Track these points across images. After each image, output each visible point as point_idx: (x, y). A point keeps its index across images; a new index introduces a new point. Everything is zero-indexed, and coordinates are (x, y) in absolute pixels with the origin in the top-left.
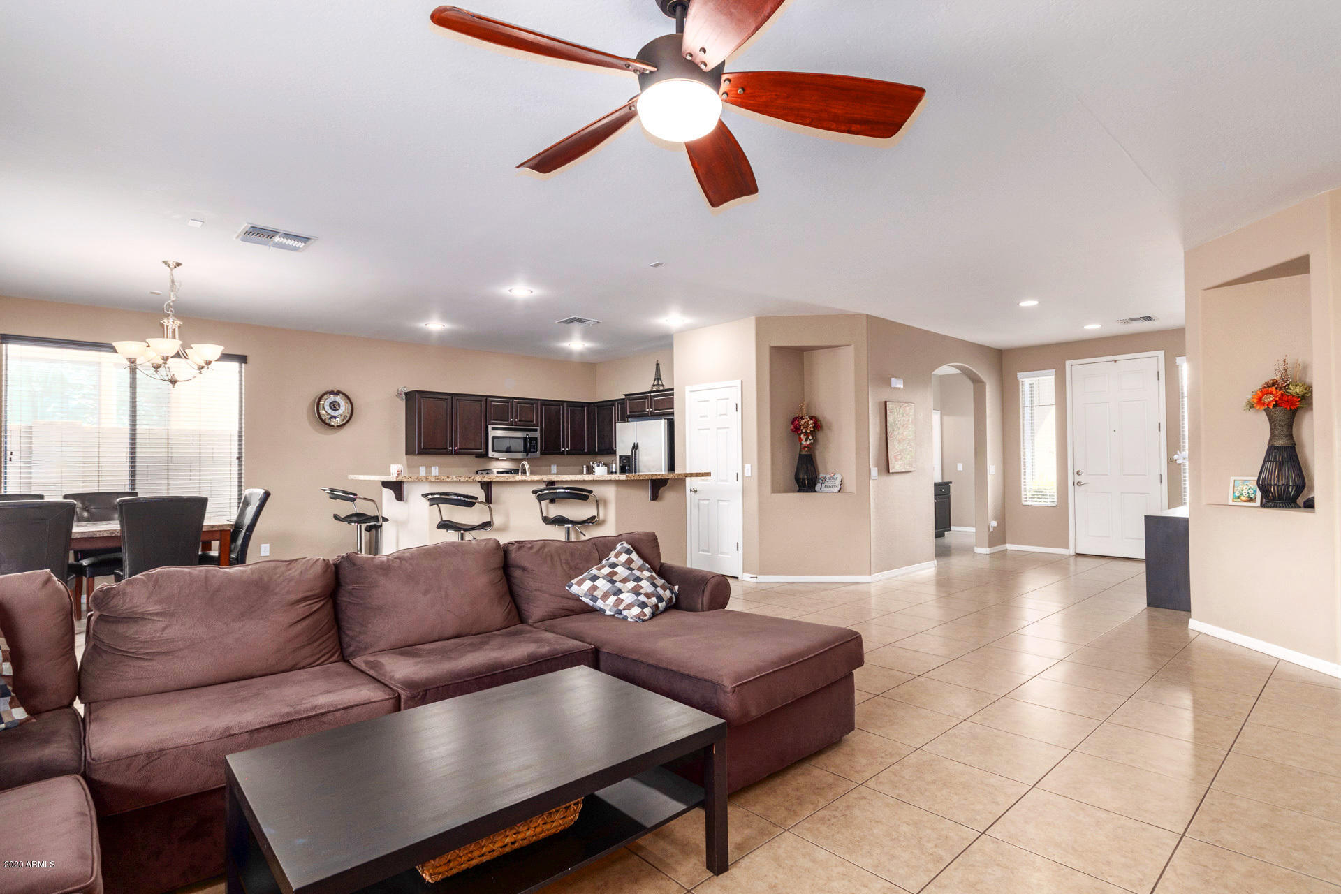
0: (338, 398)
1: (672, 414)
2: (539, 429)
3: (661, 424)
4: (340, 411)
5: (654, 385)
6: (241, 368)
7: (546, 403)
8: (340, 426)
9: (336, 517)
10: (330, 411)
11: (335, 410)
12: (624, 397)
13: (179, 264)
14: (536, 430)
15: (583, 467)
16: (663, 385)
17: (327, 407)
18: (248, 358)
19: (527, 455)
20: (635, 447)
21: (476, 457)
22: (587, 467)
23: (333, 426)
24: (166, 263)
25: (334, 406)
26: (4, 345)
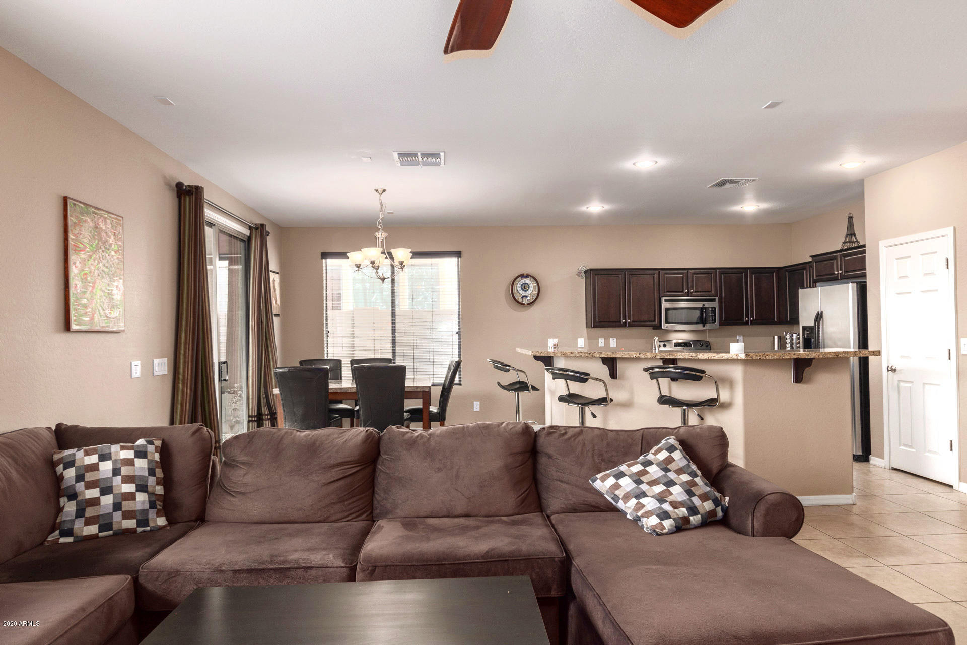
0: (527, 281)
1: (864, 275)
2: (717, 299)
3: (850, 289)
4: (530, 292)
5: (845, 243)
6: (458, 261)
7: (725, 271)
8: (530, 304)
9: (499, 384)
10: (521, 292)
11: (526, 291)
12: (810, 259)
13: (384, 191)
14: (714, 300)
15: (774, 338)
16: (857, 241)
17: (519, 289)
18: (462, 253)
19: (704, 326)
20: (819, 317)
21: (654, 329)
22: (780, 338)
23: (524, 304)
24: (376, 191)
25: (525, 287)
26: (324, 260)
